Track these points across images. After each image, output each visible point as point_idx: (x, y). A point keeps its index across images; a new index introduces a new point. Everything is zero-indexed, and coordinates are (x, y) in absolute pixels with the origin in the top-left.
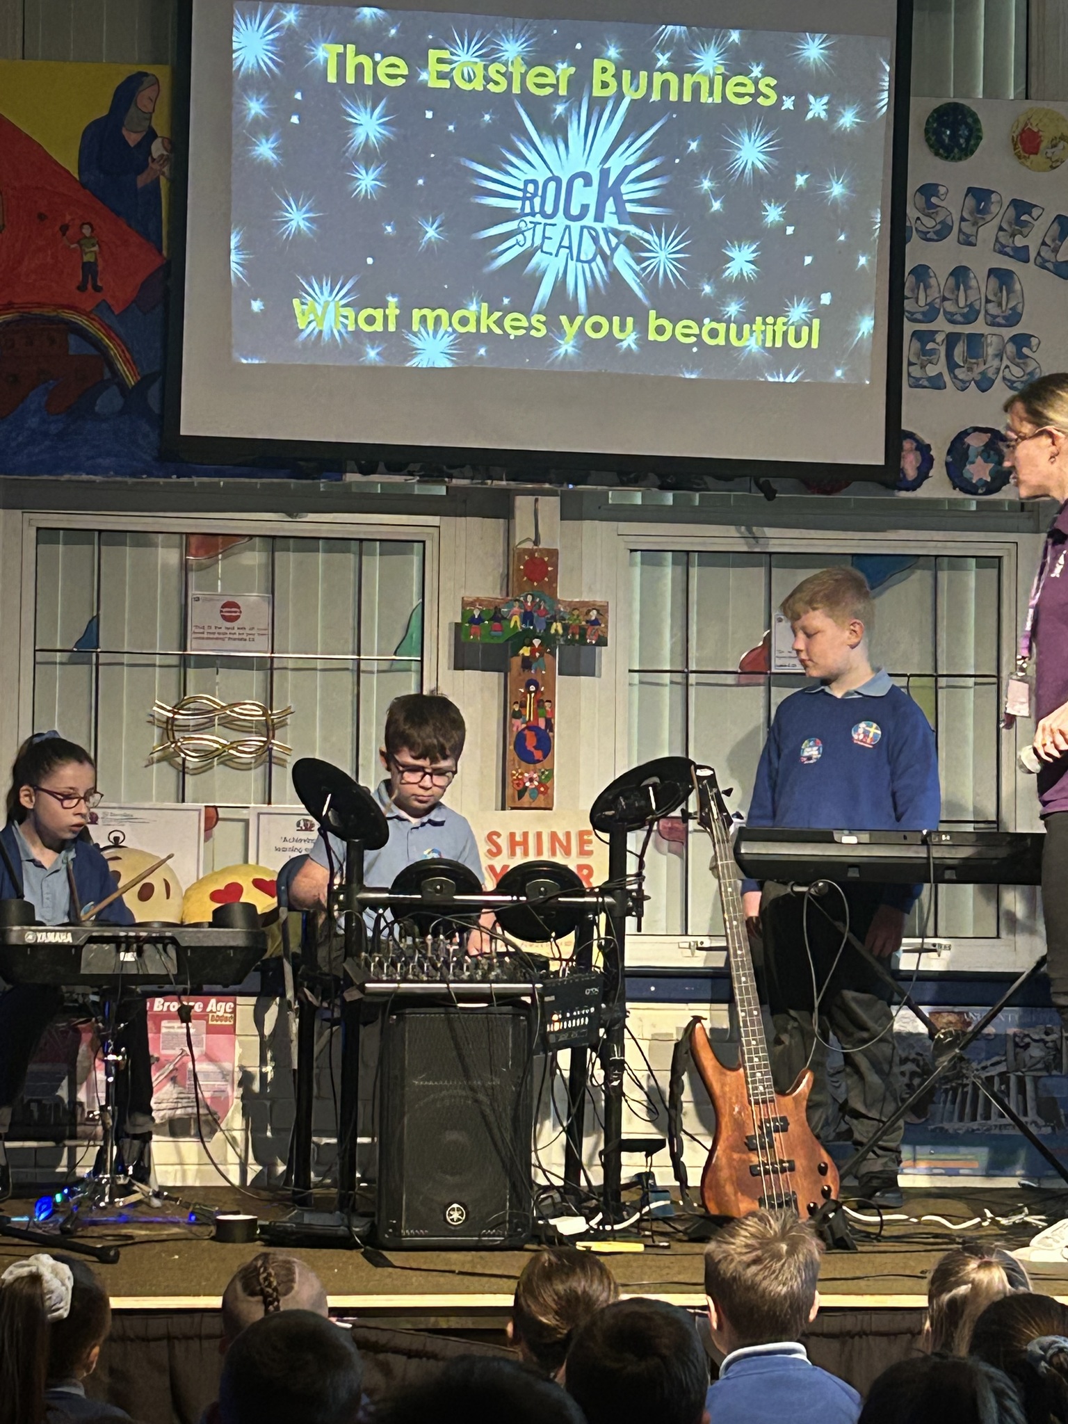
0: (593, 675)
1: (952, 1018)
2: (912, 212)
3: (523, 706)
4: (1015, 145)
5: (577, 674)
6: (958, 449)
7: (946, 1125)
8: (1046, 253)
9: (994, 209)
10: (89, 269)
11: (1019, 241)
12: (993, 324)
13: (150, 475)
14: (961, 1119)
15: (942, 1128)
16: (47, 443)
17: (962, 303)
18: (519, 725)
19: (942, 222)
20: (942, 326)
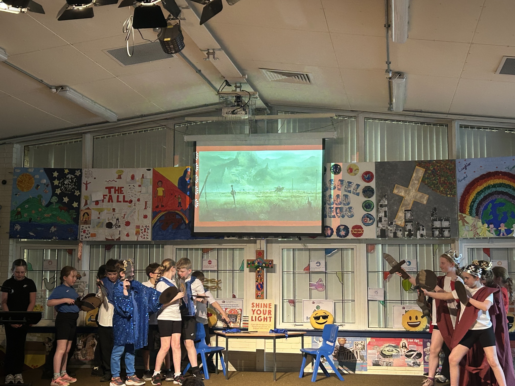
0: (275, 272)
1: (343, 339)
2: (328, 185)
3: (258, 280)
4: (348, 170)
5: (272, 273)
6: (338, 229)
7: (342, 360)
8: (354, 191)
9: (344, 183)
10: (180, 203)
11: (349, 189)
12: (344, 205)
13: (190, 239)
14: (345, 359)
15: (341, 361)
16: (172, 234)
17: (338, 201)
18: (257, 283)
19: (334, 186)
20: (334, 206)
